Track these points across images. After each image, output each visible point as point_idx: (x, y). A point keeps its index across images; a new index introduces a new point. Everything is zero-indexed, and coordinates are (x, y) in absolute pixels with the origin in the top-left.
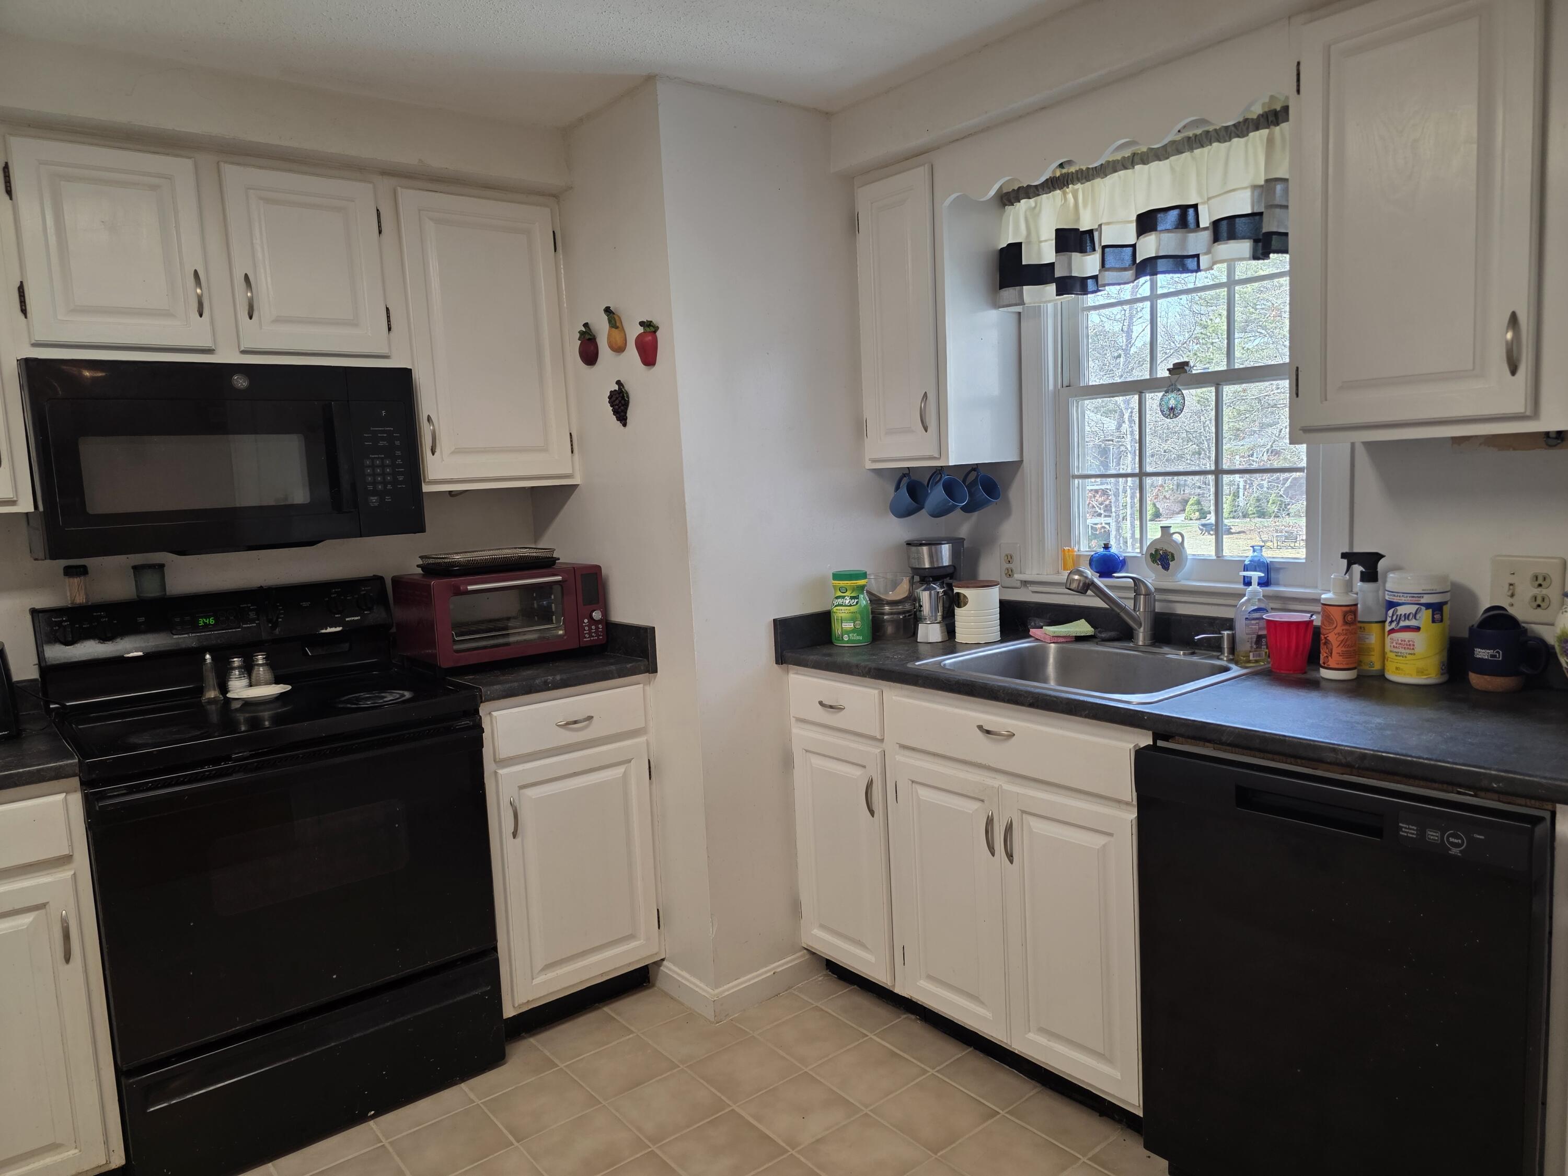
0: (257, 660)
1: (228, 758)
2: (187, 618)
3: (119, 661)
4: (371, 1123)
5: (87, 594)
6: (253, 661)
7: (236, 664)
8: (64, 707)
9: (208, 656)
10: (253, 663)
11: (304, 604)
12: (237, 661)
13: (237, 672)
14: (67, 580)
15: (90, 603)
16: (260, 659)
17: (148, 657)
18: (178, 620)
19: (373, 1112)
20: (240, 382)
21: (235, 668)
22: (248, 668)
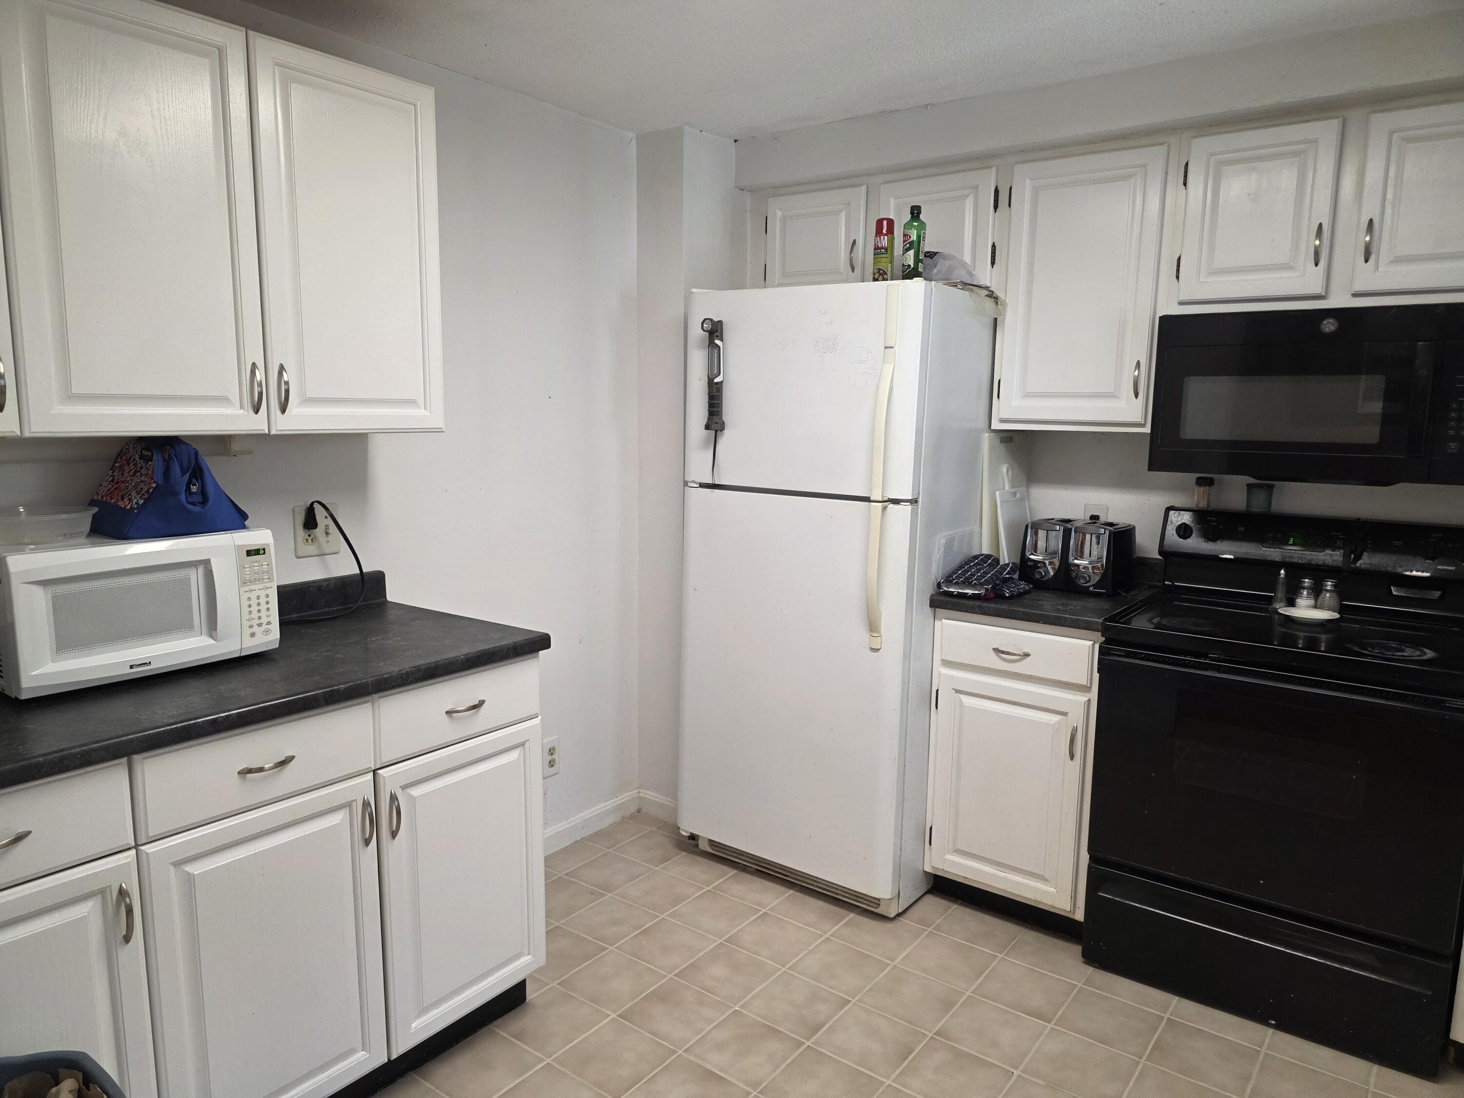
0: (1326, 586)
1: (1206, 657)
2: (1279, 535)
3: (1215, 559)
4: (1271, 1031)
5: (1208, 502)
6: (1322, 585)
7: (1306, 585)
8: (1173, 584)
9: (1282, 572)
10: (1323, 588)
11: (1396, 543)
12: (1307, 582)
13: (1305, 592)
14: (1197, 488)
15: (1210, 509)
16: (1329, 585)
17: (1236, 561)
18: (1271, 535)
19: (1273, 1022)
20: (1329, 326)
21: (1304, 588)
22: (1317, 592)
